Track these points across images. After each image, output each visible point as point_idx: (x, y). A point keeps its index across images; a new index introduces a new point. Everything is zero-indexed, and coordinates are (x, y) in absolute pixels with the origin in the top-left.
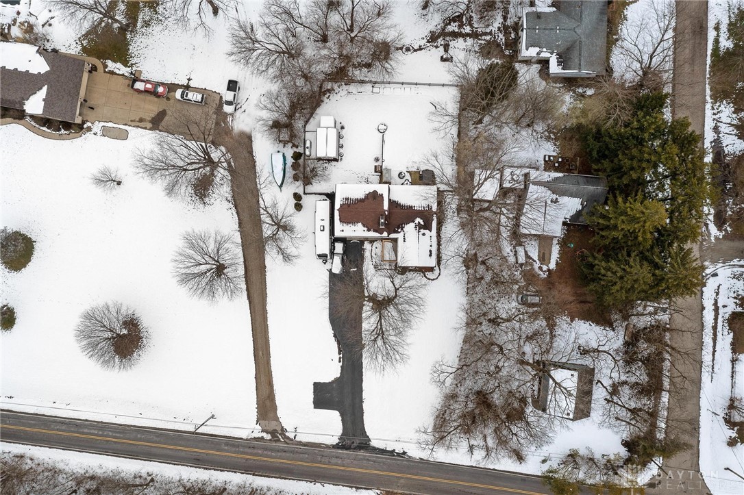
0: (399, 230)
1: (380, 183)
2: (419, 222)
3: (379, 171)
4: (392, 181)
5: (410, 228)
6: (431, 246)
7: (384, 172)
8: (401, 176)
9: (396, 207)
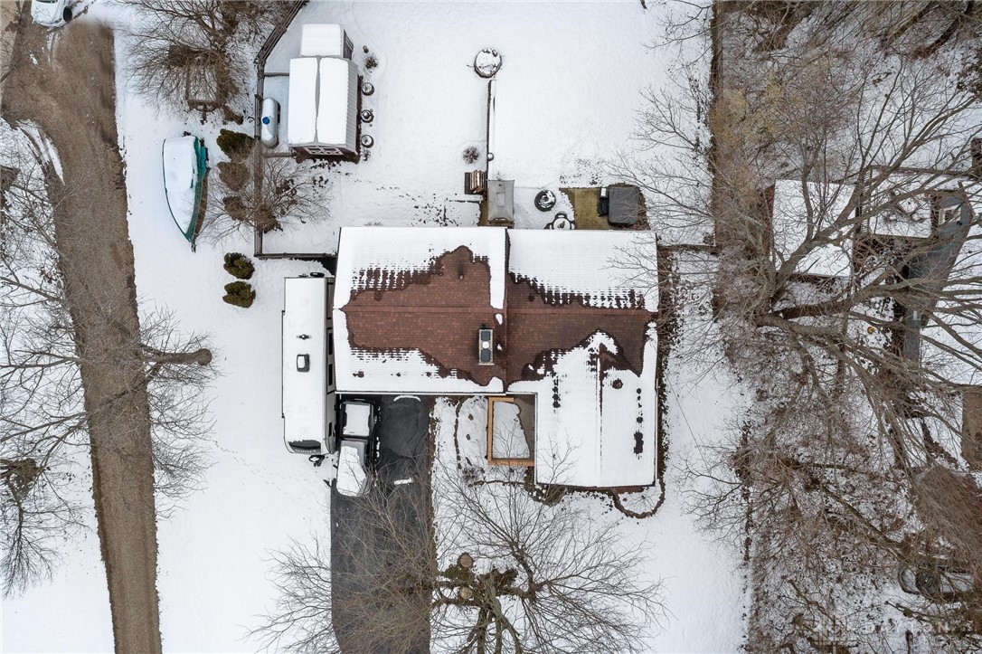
0: (541, 371)
1: (479, 225)
2: (603, 347)
3: (478, 187)
4: (518, 218)
5: (573, 363)
6: (640, 420)
7: (492, 189)
8: (544, 204)
9: (531, 299)
